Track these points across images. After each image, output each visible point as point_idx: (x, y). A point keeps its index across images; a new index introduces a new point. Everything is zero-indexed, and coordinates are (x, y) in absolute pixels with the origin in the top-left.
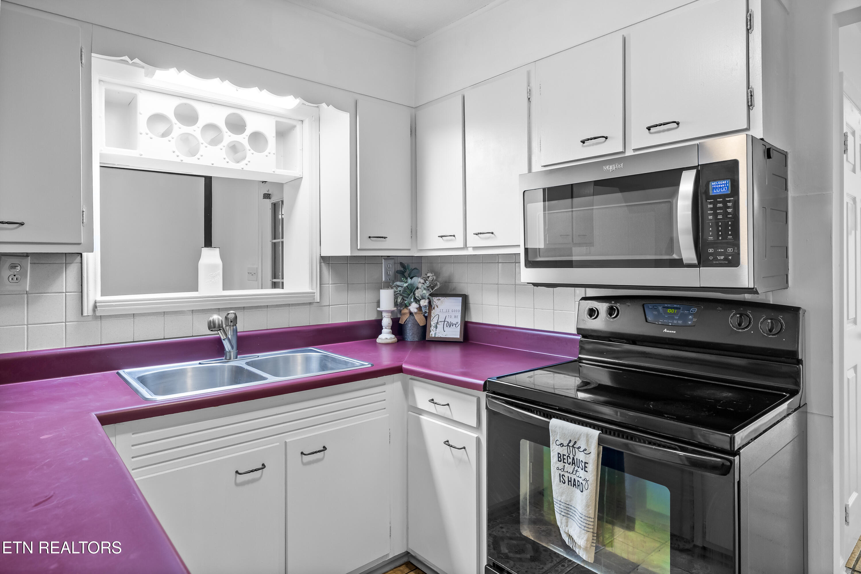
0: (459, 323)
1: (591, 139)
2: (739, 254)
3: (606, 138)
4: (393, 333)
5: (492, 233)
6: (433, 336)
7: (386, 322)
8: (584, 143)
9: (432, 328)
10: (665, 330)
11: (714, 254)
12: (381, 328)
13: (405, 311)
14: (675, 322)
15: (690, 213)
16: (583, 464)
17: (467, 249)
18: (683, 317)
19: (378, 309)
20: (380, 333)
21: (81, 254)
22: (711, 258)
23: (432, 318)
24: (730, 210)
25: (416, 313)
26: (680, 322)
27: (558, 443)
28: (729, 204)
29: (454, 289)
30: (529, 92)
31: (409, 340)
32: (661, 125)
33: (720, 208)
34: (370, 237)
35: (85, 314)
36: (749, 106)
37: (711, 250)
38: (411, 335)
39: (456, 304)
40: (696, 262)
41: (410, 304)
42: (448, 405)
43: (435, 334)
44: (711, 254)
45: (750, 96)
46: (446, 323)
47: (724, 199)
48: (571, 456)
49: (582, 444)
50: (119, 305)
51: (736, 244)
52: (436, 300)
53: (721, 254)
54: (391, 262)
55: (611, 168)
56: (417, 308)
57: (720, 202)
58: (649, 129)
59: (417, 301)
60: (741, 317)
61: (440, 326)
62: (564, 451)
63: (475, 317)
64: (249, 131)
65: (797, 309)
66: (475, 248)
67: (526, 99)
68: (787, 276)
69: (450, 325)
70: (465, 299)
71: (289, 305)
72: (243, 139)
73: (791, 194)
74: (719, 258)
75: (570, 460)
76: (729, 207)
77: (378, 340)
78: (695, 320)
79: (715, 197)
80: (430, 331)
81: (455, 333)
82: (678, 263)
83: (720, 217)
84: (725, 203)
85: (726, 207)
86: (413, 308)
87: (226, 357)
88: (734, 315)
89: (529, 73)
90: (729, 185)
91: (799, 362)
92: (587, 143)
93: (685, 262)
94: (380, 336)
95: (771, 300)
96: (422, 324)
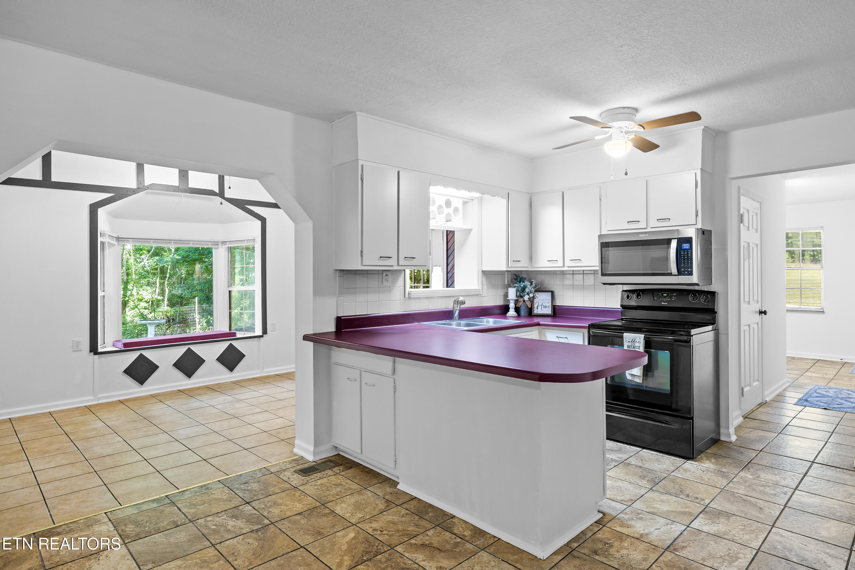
0: (551, 306)
1: (632, 222)
2: (692, 271)
3: (639, 222)
4: (515, 312)
5: (580, 260)
6: (536, 313)
7: (512, 305)
8: (628, 222)
9: (535, 309)
10: (663, 303)
11: (684, 271)
12: (509, 309)
13: (521, 300)
14: (667, 299)
15: (675, 255)
16: (638, 347)
17: (564, 267)
18: (671, 297)
19: (507, 298)
20: (509, 311)
21: (405, 270)
22: (683, 272)
23: (535, 304)
24: (689, 255)
25: (527, 301)
26: (669, 299)
27: (627, 341)
28: (689, 253)
29: (545, 288)
30: (600, 196)
31: (523, 315)
32: (663, 219)
33: (686, 254)
34: (514, 261)
35: (406, 297)
36: (696, 216)
37: (683, 270)
38: (523, 312)
39: (548, 296)
40: (677, 274)
41: (524, 296)
42: (567, 338)
43: (537, 312)
44: (683, 271)
45: (697, 212)
46: (543, 306)
47: (687, 251)
48: (633, 345)
49: (637, 340)
50: (415, 293)
51: (691, 267)
52: (537, 294)
53: (686, 271)
54: (509, 273)
55: (643, 236)
56: (528, 298)
57: (686, 252)
58: (658, 220)
59: (528, 294)
60: (694, 296)
61: (540, 308)
62: (630, 344)
63: (559, 302)
64: (453, 206)
65: (715, 292)
66: (568, 267)
67: (599, 199)
68: (712, 279)
69: (545, 307)
70: (552, 293)
71: (470, 295)
72: (451, 210)
73: (713, 247)
74: (685, 272)
75: (633, 347)
76: (689, 254)
77: (507, 315)
78: (675, 298)
79: (684, 250)
80: (534, 311)
81: (548, 311)
82: (670, 274)
83: (686, 257)
84: (688, 252)
85: (688, 254)
86: (526, 298)
87: (454, 319)
88: (692, 295)
89: (600, 187)
90: (689, 246)
91: (716, 313)
92: (629, 223)
93: (673, 274)
94: (508, 313)
95: (705, 289)
96: (530, 307)
